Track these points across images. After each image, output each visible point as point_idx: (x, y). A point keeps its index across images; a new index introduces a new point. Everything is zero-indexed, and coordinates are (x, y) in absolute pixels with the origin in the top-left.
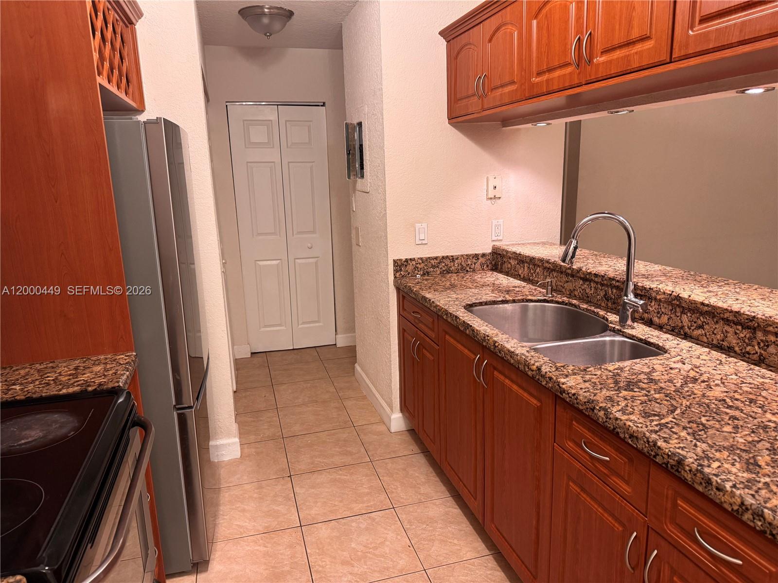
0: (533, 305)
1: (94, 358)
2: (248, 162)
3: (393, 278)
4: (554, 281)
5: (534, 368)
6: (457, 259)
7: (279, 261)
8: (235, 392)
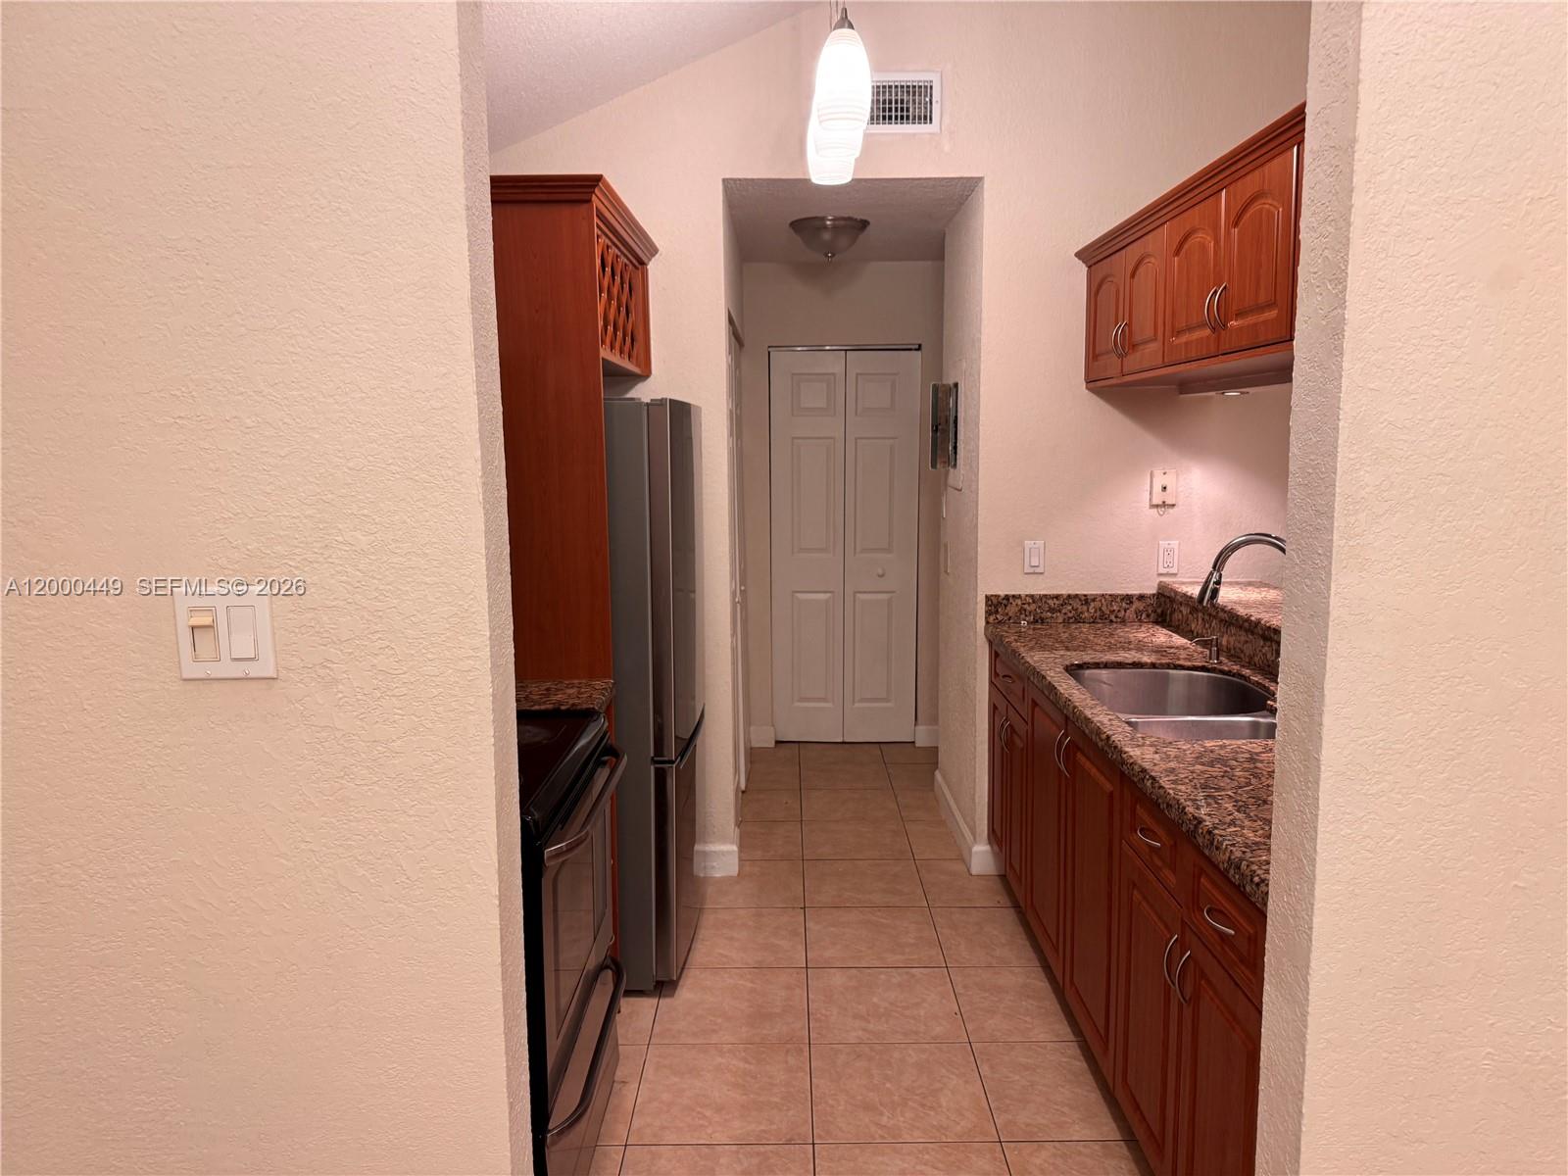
0: (1184, 675)
1: (567, 682)
2: (793, 438)
3: (983, 623)
4: (1232, 639)
5: (1104, 736)
6: (1094, 600)
7: (829, 595)
8: (743, 792)
